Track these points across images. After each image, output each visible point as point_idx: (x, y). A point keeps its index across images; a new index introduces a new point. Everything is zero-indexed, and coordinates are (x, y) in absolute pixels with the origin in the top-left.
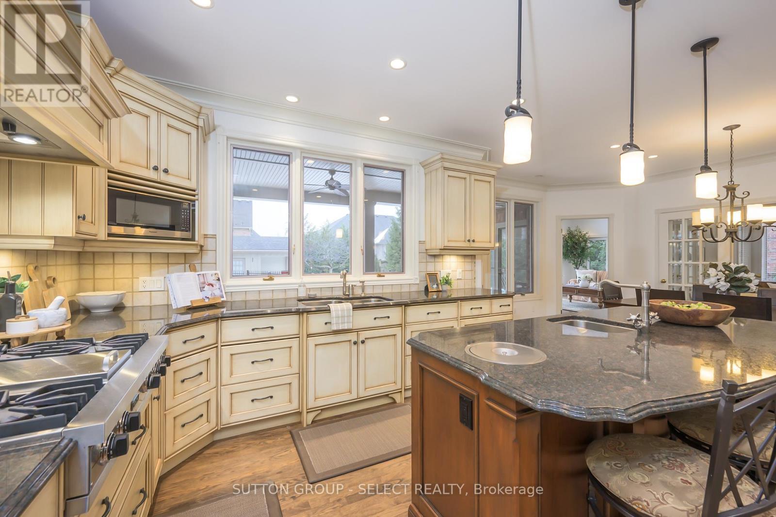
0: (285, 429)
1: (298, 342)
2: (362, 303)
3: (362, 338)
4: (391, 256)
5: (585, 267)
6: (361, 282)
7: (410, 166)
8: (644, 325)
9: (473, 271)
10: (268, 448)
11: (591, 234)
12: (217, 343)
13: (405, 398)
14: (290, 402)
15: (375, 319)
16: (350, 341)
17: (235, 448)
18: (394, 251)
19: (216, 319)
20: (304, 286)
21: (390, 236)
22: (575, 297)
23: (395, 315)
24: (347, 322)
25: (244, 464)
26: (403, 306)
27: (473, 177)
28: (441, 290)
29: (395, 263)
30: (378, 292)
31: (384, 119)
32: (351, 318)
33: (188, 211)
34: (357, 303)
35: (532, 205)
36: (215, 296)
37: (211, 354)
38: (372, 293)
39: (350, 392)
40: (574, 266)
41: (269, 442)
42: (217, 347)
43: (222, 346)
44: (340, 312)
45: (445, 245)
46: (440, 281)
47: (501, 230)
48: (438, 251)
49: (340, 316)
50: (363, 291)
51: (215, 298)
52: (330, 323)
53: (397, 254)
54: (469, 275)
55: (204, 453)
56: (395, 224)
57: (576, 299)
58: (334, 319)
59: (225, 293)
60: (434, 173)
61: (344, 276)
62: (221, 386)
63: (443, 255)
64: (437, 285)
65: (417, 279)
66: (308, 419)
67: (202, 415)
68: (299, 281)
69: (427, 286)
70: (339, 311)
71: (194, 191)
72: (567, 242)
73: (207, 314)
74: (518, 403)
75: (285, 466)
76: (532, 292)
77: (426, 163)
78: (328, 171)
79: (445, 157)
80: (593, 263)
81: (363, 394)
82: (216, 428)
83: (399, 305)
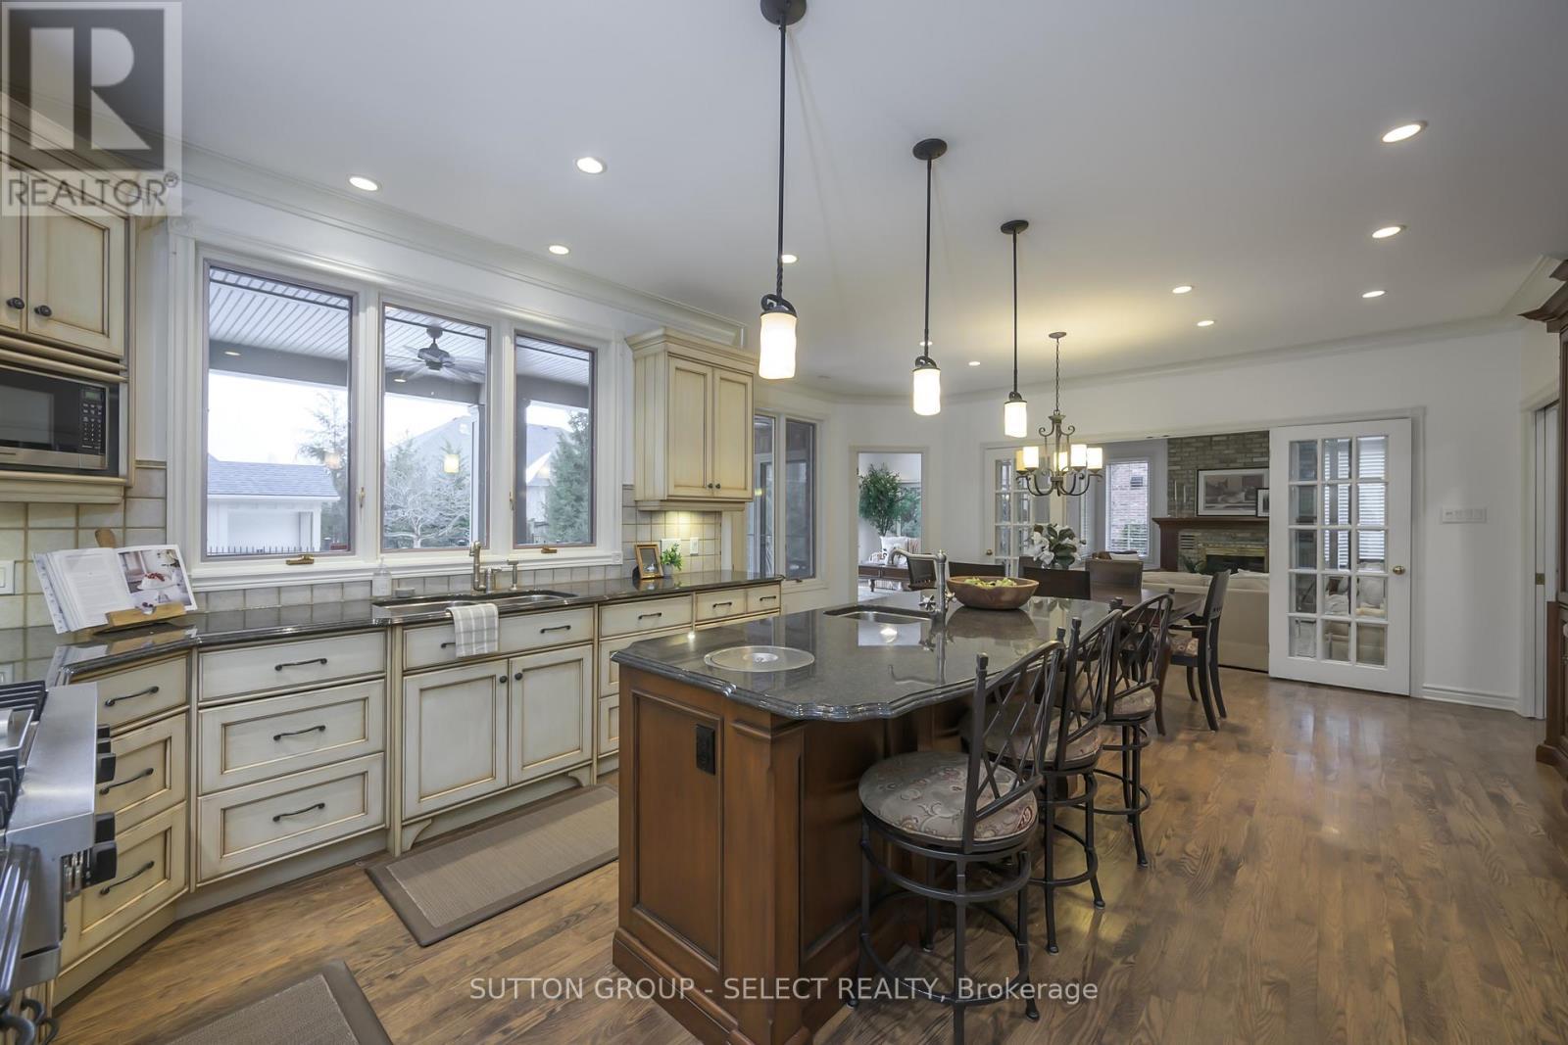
0: (351, 869)
1: (382, 686)
2: (515, 604)
3: (516, 670)
4: (556, 511)
5: (894, 533)
6: (510, 563)
7: (607, 342)
8: (939, 610)
9: (717, 539)
10: (317, 908)
11: (902, 478)
12: (188, 701)
13: (598, 777)
14: (364, 811)
15: (543, 631)
16: (492, 677)
17: (234, 925)
18: (563, 502)
19: (187, 649)
20: (388, 574)
21: (555, 471)
22: (879, 583)
23: (580, 623)
24: (488, 641)
25: (265, 948)
26: (596, 606)
27: (719, 373)
28: (662, 575)
29: (565, 527)
30: (544, 582)
31: (559, 250)
32: (496, 632)
33: (100, 407)
34: (505, 603)
35: (814, 425)
36: (170, 601)
37: (174, 727)
38: (532, 584)
39: (493, 776)
40: (878, 531)
41: (317, 897)
42: (188, 711)
43: (200, 708)
44: (473, 621)
45: (670, 494)
46: (661, 558)
47: (765, 467)
48: (657, 504)
49: (474, 628)
50: (515, 581)
51: (168, 604)
52: (454, 643)
53: (569, 508)
54: (710, 547)
55: (153, 949)
56: (564, 445)
57: (881, 586)
58: (462, 635)
59: (194, 593)
60: (651, 360)
61: (476, 553)
62: (198, 796)
63: (665, 512)
64: (656, 566)
65: (618, 555)
66: (403, 839)
67: (151, 865)
68: (375, 564)
69: (638, 568)
70: (470, 619)
71: (117, 361)
72: (869, 490)
73: (149, 642)
74: (775, 716)
75: (365, 931)
76: (814, 576)
77: (637, 340)
78: (425, 329)
79: (670, 333)
80: (907, 526)
81: (517, 776)
82: (186, 890)
83: (588, 603)
